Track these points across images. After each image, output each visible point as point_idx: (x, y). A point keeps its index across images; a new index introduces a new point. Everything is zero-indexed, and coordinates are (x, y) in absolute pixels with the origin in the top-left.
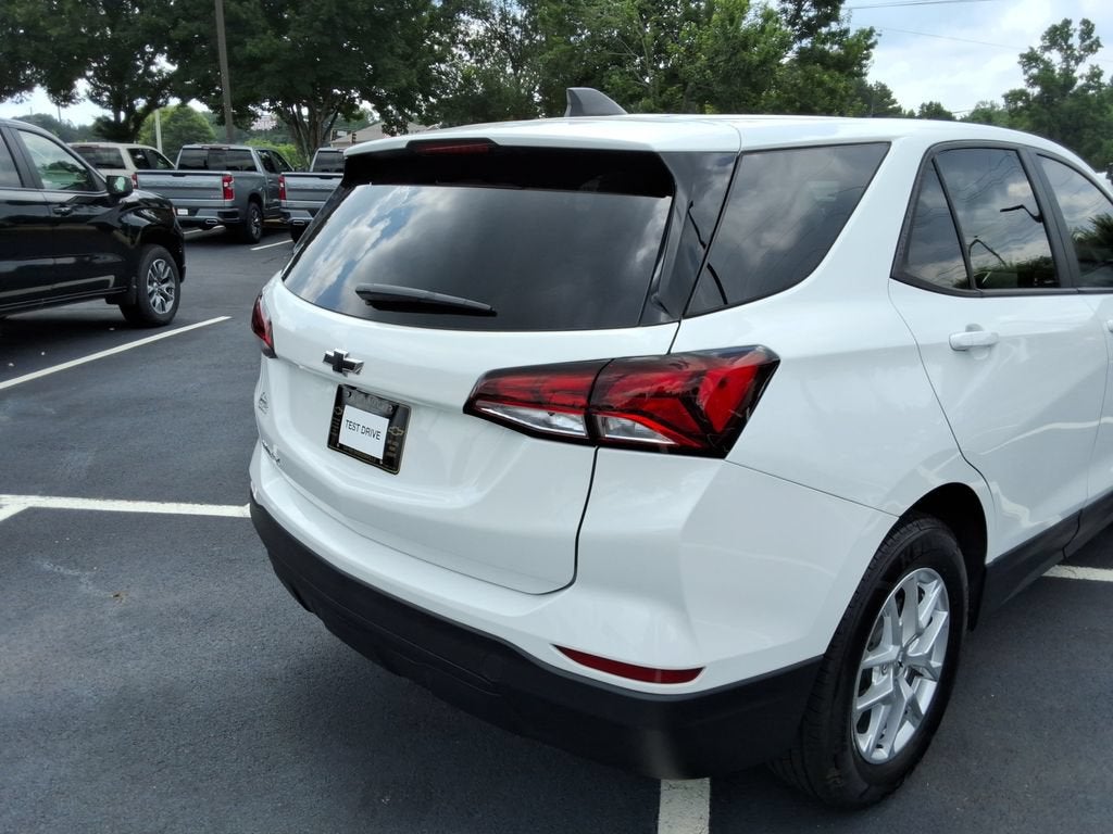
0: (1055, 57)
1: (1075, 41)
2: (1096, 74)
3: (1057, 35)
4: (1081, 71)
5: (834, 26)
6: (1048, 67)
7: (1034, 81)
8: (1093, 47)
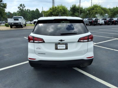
0: (21, 7)
1: (23, 6)
2: (25, 10)
3: (21, 5)
4: (24, 9)
5: (2, 3)
6: (21, 8)
7: (20, 10)
8: (25, 7)
